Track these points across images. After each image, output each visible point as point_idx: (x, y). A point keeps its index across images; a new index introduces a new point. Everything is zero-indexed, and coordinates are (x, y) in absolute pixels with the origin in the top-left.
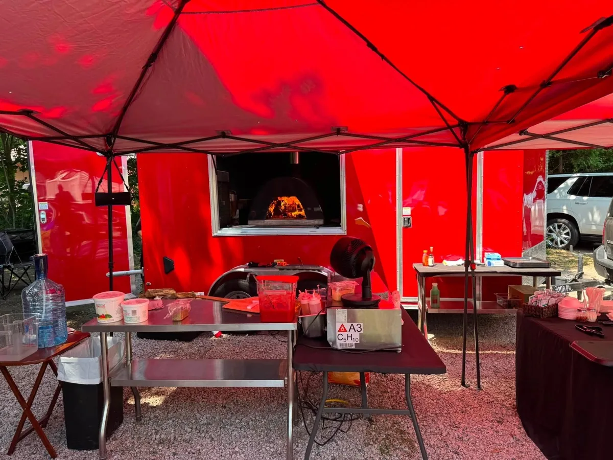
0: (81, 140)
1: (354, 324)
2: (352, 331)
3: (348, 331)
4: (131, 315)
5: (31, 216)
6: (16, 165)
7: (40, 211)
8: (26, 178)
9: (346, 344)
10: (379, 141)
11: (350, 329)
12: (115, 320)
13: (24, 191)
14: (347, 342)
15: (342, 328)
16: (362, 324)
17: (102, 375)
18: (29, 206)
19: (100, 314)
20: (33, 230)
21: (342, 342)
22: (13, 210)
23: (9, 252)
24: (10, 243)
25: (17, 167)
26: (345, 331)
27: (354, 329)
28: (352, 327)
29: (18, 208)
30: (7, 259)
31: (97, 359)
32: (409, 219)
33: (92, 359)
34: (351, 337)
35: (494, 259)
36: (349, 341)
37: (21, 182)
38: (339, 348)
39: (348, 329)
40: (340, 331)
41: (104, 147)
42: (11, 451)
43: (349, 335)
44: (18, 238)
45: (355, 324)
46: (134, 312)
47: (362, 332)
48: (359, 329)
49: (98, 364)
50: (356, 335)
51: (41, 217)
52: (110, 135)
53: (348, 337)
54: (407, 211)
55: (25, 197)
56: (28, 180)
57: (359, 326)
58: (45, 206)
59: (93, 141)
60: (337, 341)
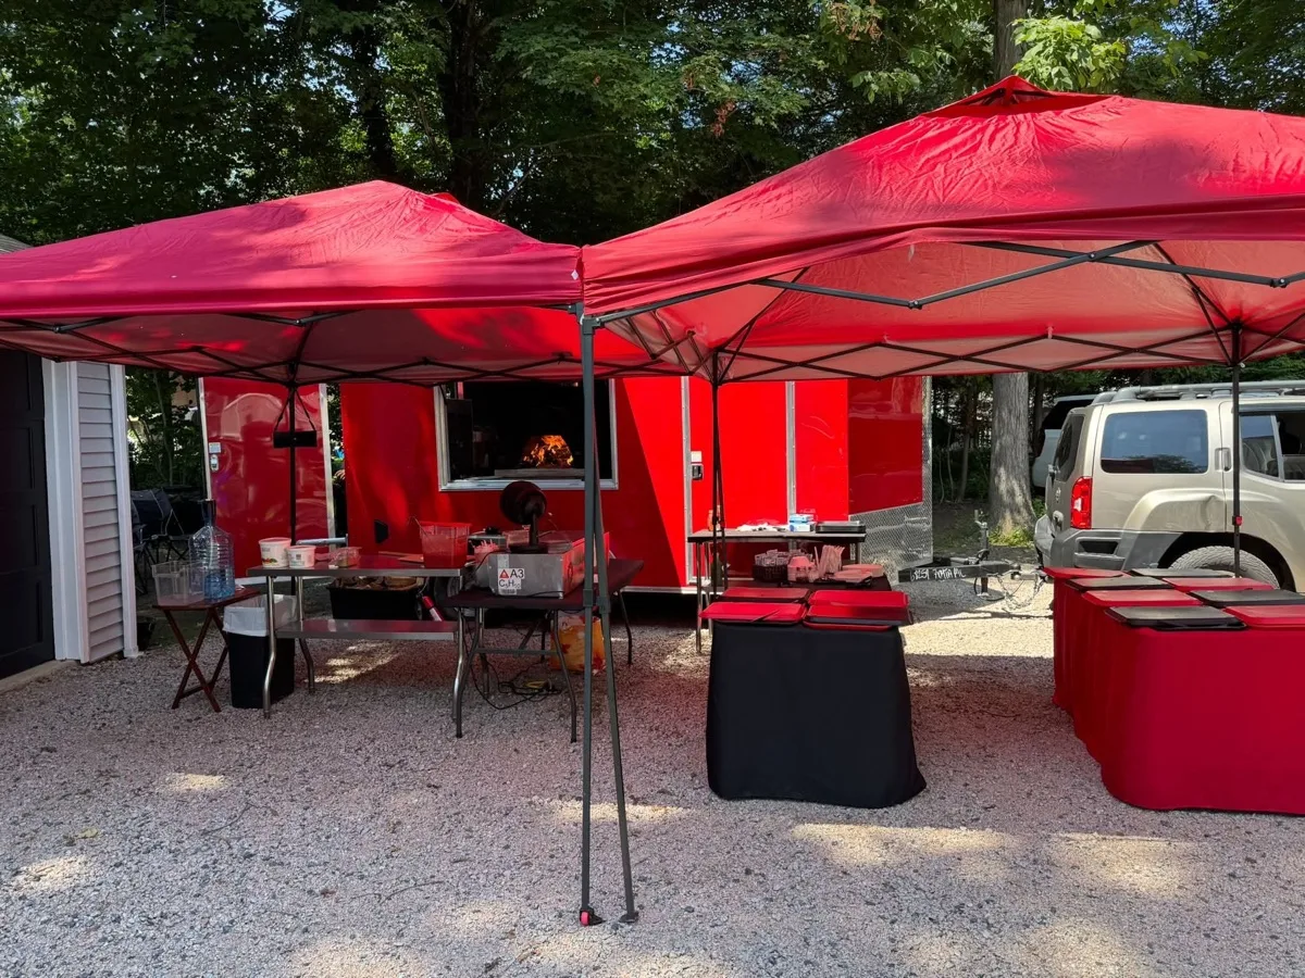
0: (257, 370)
2: (514, 577)
4: (295, 560)
5: (197, 466)
6: (176, 380)
7: (210, 455)
8: (191, 402)
10: (613, 369)
12: (280, 564)
13: (188, 423)
15: (504, 573)
17: (268, 628)
18: (196, 450)
19: (266, 558)
20: (201, 488)
22: (169, 454)
23: (167, 518)
24: (168, 505)
25: (177, 384)
26: (507, 576)
29: (177, 452)
30: (164, 527)
31: (263, 609)
32: (699, 467)
33: (258, 609)
35: (797, 522)
36: (511, 588)
37: (183, 409)
38: (501, 593)
40: (501, 576)
41: (285, 377)
42: (176, 706)
44: (179, 498)
45: (516, 570)
46: (299, 556)
49: (264, 615)
50: (518, 581)
51: (212, 462)
52: (293, 363)
54: (697, 457)
55: (189, 434)
56: (195, 401)
58: (216, 447)
59: (271, 371)
60: (500, 588)
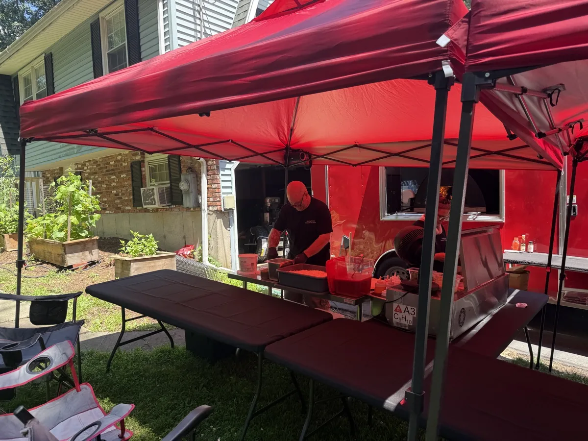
1: (408, 307)
2: (407, 313)
3: (403, 312)
9: (401, 323)
11: (405, 311)
15: (398, 308)
16: (415, 309)
21: (398, 321)
26: (401, 312)
27: (408, 311)
28: (407, 310)
32: (575, 207)
34: (406, 318)
36: (403, 322)
38: (395, 325)
40: (396, 310)
43: (404, 316)
45: (409, 308)
47: (415, 316)
48: (413, 313)
50: (410, 318)
53: (402, 318)
57: (413, 310)
60: (394, 319)
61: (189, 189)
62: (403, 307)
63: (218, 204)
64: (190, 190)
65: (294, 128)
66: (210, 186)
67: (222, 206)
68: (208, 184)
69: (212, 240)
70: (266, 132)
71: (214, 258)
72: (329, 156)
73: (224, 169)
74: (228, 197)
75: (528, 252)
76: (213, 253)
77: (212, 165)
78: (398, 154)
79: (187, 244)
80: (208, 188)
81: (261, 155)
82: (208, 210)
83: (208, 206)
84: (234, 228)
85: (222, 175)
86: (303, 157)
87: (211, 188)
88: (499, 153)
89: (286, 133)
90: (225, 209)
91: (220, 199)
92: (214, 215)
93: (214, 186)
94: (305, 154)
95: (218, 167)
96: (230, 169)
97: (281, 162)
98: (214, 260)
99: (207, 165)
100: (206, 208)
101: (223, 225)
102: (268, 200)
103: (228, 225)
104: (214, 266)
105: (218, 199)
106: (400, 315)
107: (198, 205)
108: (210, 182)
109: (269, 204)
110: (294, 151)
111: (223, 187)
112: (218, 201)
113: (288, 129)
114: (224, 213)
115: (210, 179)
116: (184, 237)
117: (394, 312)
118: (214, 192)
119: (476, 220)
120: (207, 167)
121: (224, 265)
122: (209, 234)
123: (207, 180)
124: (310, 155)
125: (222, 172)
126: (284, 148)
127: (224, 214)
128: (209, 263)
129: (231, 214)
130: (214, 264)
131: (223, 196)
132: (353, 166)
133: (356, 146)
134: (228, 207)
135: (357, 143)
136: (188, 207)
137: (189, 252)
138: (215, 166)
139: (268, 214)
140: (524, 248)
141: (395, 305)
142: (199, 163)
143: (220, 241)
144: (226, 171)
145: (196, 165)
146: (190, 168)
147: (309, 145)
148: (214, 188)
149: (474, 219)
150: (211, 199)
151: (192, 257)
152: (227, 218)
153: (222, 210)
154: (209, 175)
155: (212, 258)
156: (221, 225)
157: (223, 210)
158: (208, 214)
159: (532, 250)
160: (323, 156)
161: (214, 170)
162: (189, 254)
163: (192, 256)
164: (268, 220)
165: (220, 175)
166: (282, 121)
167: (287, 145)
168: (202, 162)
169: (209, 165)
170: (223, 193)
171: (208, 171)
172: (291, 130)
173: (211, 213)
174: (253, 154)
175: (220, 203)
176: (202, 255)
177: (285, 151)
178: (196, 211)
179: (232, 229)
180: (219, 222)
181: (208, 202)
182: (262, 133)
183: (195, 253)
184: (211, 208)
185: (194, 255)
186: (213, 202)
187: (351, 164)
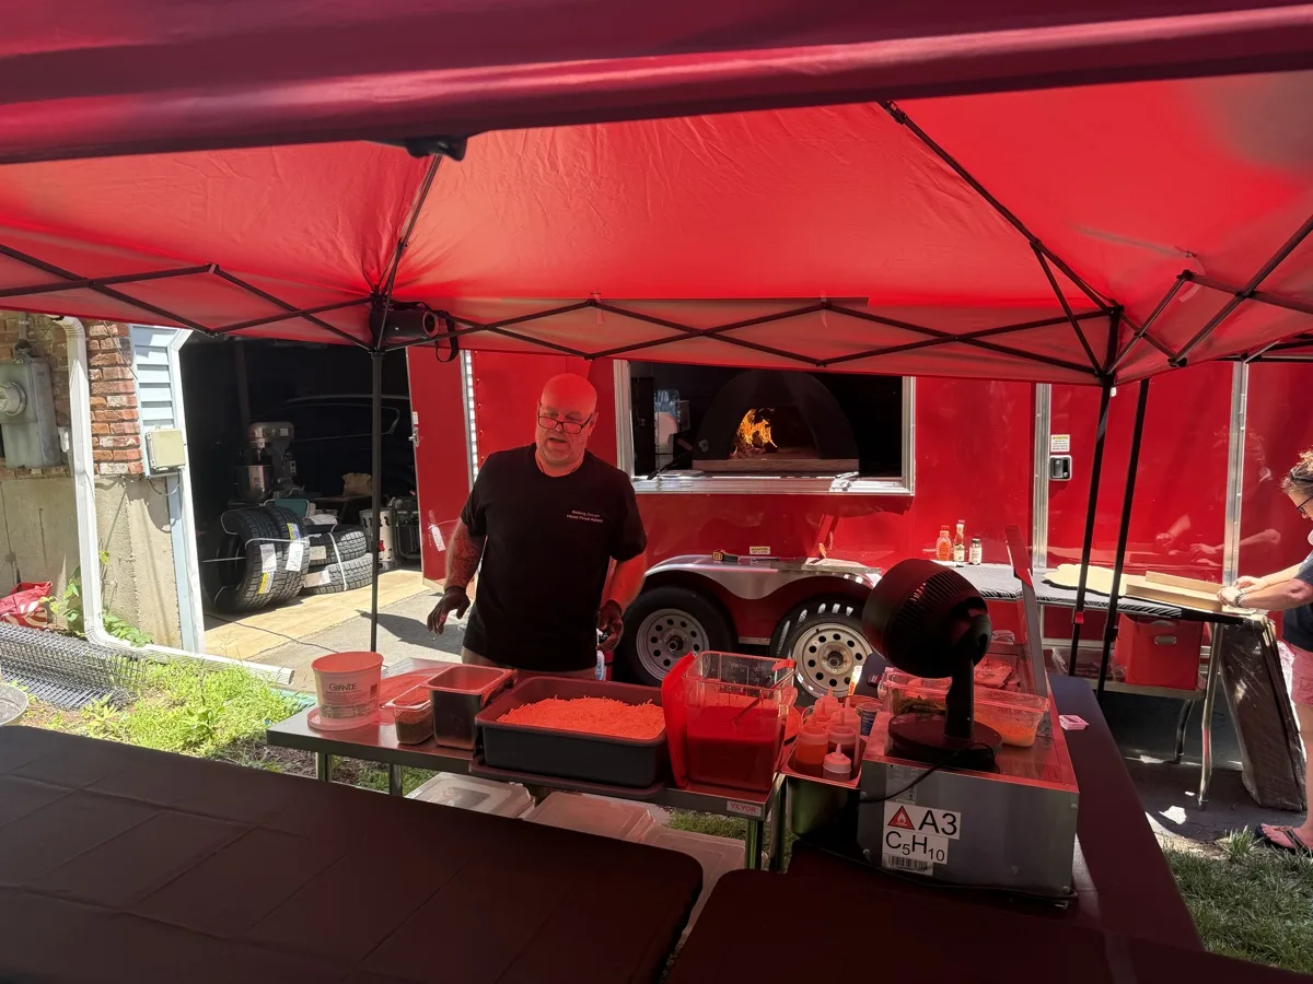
1: (934, 811)
2: (929, 829)
3: (917, 826)
9: (909, 861)
11: (924, 823)
14: (912, 856)
15: (902, 816)
16: (958, 815)
21: (899, 853)
26: (910, 826)
27: (934, 824)
28: (929, 820)
32: (1066, 462)
34: (925, 845)
36: (918, 855)
38: (889, 864)
39: (916, 823)
40: (893, 822)
43: (920, 839)
45: (938, 813)
47: (956, 836)
48: (949, 829)
50: (940, 843)
53: (914, 843)
54: (1061, 444)
57: (950, 819)
60: (886, 850)
61: (25, 409)
62: (917, 813)
63: (131, 454)
64: (30, 414)
65: (411, 239)
66: (103, 401)
67: (145, 461)
68: (91, 395)
69: (112, 563)
70: (329, 247)
71: (122, 618)
72: (512, 328)
73: (146, 349)
74: (162, 434)
75: (971, 564)
76: (118, 604)
77: (104, 338)
78: (711, 333)
79: (24, 580)
80: (93, 408)
81: (306, 314)
82: (96, 473)
83: (95, 462)
84: (184, 525)
85: (141, 367)
86: (431, 329)
87: (104, 407)
88: (967, 338)
89: (383, 253)
90: (153, 471)
91: (137, 439)
92: (119, 489)
93: (113, 401)
94: (436, 318)
95: (128, 342)
96: (165, 350)
97: (360, 337)
98: (121, 624)
99: (87, 335)
100: (89, 466)
101: (148, 517)
102: (259, 431)
103: (163, 515)
104: (126, 644)
105: (131, 441)
106: (906, 836)
107: (61, 462)
108: (98, 387)
109: (262, 443)
110: (398, 306)
111: (145, 404)
112: (130, 447)
113: (391, 246)
114: (150, 481)
115: (100, 380)
116: (11, 558)
117: (887, 829)
118: (114, 421)
119: (849, 490)
120: (88, 343)
121: (159, 635)
122: (103, 546)
123: (90, 381)
124: (451, 323)
125: (139, 359)
126: (368, 296)
127: (151, 486)
128: (106, 634)
129: (172, 483)
130: (125, 637)
131: (144, 430)
132: (586, 359)
133: (592, 303)
134: (162, 462)
135: (596, 297)
136: (23, 467)
137: (33, 606)
138: (117, 340)
139: (261, 468)
140: (962, 553)
141: (890, 809)
142: (60, 328)
143: (141, 566)
144: (151, 354)
145: (49, 336)
146: (24, 344)
147: (449, 290)
148: (115, 408)
149: (845, 489)
150: (106, 442)
151: (44, 617)
152: (161, 498)
153: (142, 475)
154: (95, 367)
155: (114, 619)
156: (144, 517)
157: (148, 473)
158: (97, 485)
159: (979, 559)
160: (493, 327)
161: (114, 350)
162: (35, 612)
163: (44, 615)
164: (262, 485)
165: (135, 367)
166: (381, 217)
167: (377, 287)
168: (69, 327)
169: (96, 338)
170: (146, 422)
171: (90, 354)
172: (401, 245)
173: (106, 482)
174: (280, 311)
175: (140, 452)
176: (79, 610)
177: (369, 304)
178: (49, 477)
179: (177, 529)
180: (137, 509)
181: (94, 448)
182: (314, 250)
183: (54, 607)
184: (104, 467)
185: (50, 613)
186: (112, 449)
187: (581, 354)
